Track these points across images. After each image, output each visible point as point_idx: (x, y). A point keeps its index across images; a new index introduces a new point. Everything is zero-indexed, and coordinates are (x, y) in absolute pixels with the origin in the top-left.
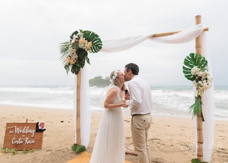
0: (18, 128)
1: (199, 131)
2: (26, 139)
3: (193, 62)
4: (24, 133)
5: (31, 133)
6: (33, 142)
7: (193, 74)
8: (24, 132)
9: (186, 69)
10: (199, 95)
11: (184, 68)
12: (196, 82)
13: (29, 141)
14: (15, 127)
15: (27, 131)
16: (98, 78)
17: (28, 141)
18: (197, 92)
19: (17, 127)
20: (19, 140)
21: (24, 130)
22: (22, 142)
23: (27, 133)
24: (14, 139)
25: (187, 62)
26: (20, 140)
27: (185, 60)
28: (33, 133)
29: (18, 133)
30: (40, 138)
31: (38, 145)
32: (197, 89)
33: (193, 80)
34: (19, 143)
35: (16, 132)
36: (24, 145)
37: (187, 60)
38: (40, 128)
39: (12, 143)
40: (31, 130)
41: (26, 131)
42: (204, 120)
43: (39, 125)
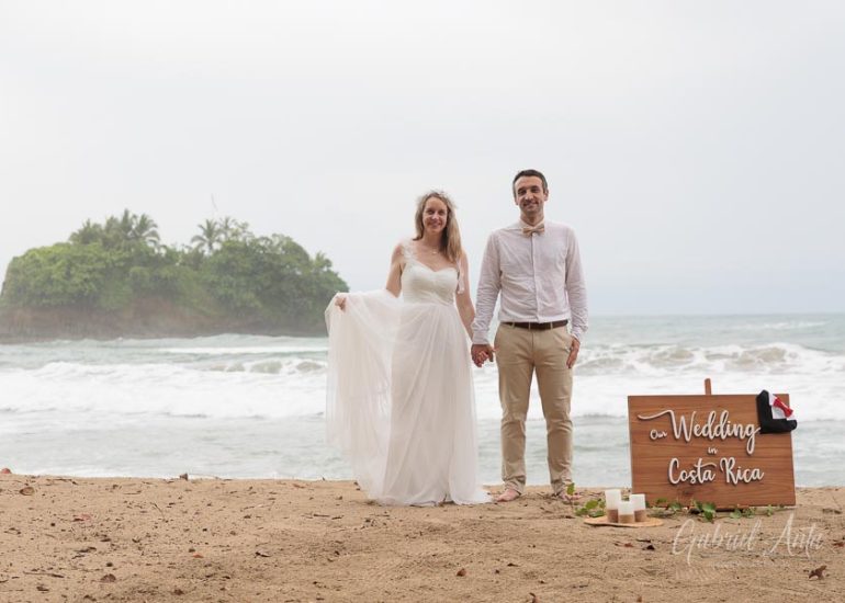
0: (683, 418)
2: (727, 464)
4: (712, 437)
5: (742, 437)
6: (757, 474)
8: (710, 431)
13: (739, 471)
14: (669, 413)
15: (725, 429)
16: (107, 244)
17: (735, 471)
19: (678, 415)
20: (699, 467)
21: (710, 426)
22: (709, 475)
23: (723, 437)
24: (676, 462)
26: (702, 469)
28: (753, 437)
29: (688, 439)
30: (786, 457)
31: (777, 491)
34: (702, 482)
35: (677, 436)
36: (722, 488)
38: (777, 414)
39: (669, 480)
40: (740, 425)
41: (722, 431)
43: (771, 403)
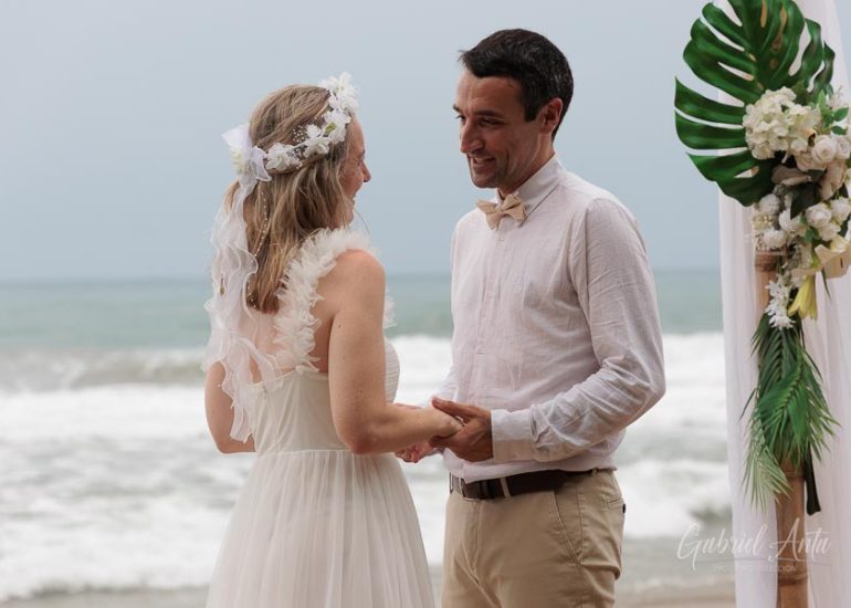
1: (785, 589)
3: (752, 57)
7: (760, 147)
9: (706, 106)
10: (793, 309)
11: (683, 97)
12: (793, 215)
18: (786, 291)
25: (712, 49)
27: (697, 31)
32: (774, 263)
33: (758, 200)
37: (713, 39)
42: (814, 506)
